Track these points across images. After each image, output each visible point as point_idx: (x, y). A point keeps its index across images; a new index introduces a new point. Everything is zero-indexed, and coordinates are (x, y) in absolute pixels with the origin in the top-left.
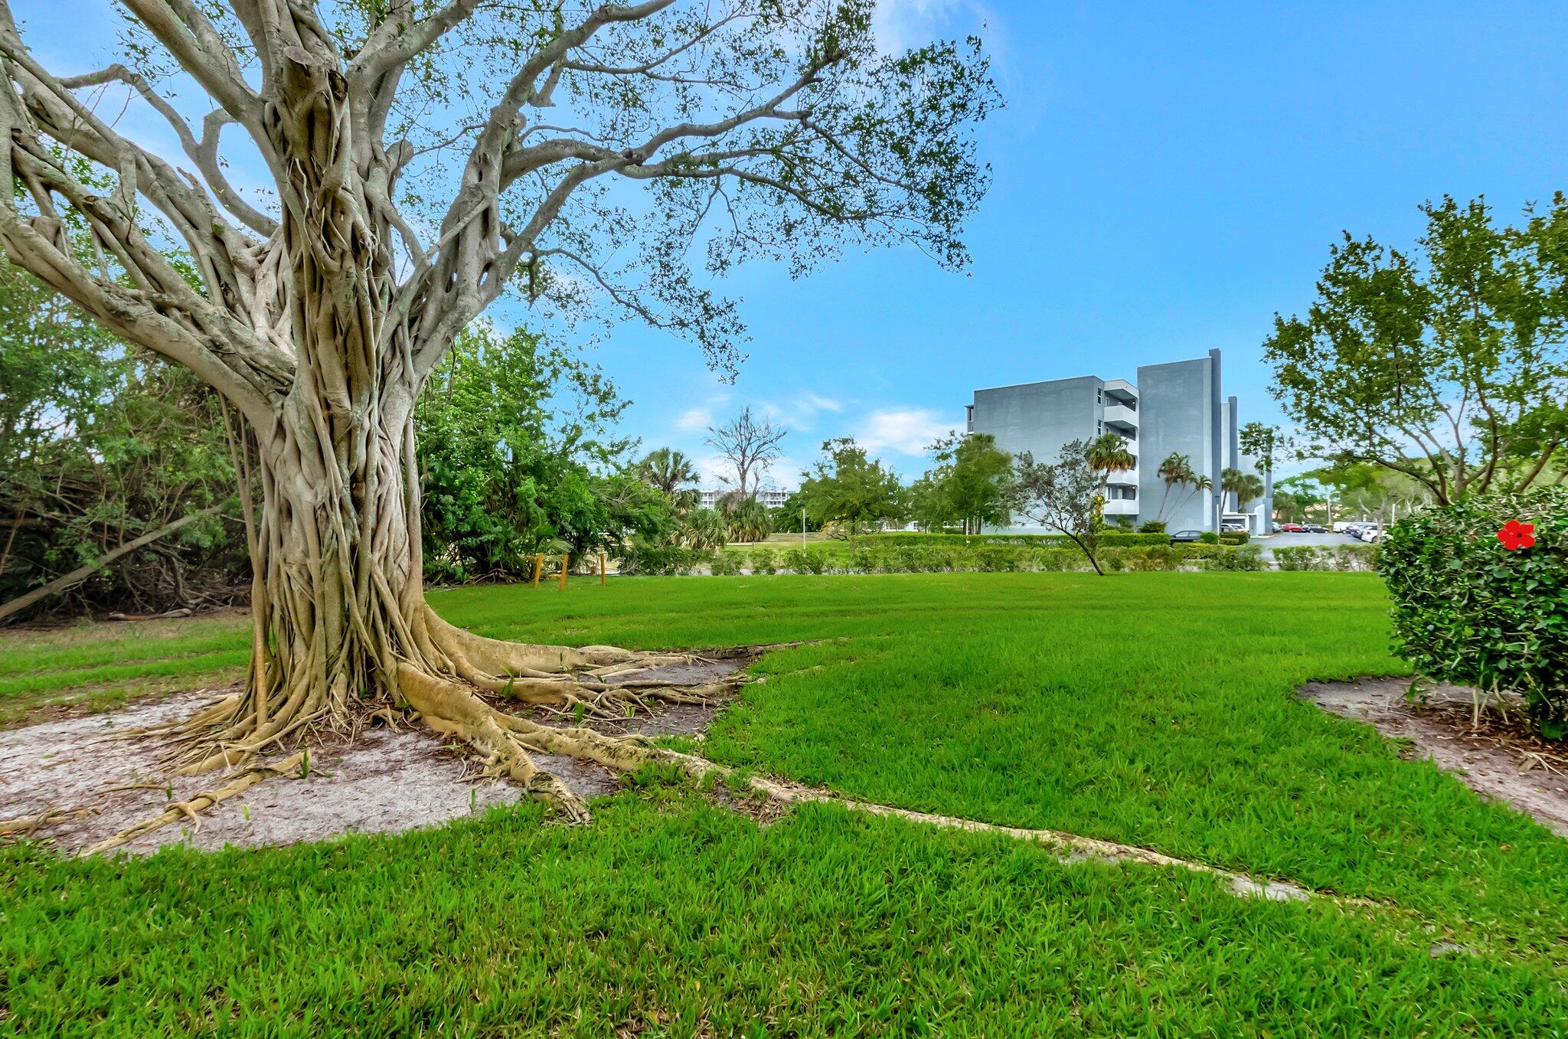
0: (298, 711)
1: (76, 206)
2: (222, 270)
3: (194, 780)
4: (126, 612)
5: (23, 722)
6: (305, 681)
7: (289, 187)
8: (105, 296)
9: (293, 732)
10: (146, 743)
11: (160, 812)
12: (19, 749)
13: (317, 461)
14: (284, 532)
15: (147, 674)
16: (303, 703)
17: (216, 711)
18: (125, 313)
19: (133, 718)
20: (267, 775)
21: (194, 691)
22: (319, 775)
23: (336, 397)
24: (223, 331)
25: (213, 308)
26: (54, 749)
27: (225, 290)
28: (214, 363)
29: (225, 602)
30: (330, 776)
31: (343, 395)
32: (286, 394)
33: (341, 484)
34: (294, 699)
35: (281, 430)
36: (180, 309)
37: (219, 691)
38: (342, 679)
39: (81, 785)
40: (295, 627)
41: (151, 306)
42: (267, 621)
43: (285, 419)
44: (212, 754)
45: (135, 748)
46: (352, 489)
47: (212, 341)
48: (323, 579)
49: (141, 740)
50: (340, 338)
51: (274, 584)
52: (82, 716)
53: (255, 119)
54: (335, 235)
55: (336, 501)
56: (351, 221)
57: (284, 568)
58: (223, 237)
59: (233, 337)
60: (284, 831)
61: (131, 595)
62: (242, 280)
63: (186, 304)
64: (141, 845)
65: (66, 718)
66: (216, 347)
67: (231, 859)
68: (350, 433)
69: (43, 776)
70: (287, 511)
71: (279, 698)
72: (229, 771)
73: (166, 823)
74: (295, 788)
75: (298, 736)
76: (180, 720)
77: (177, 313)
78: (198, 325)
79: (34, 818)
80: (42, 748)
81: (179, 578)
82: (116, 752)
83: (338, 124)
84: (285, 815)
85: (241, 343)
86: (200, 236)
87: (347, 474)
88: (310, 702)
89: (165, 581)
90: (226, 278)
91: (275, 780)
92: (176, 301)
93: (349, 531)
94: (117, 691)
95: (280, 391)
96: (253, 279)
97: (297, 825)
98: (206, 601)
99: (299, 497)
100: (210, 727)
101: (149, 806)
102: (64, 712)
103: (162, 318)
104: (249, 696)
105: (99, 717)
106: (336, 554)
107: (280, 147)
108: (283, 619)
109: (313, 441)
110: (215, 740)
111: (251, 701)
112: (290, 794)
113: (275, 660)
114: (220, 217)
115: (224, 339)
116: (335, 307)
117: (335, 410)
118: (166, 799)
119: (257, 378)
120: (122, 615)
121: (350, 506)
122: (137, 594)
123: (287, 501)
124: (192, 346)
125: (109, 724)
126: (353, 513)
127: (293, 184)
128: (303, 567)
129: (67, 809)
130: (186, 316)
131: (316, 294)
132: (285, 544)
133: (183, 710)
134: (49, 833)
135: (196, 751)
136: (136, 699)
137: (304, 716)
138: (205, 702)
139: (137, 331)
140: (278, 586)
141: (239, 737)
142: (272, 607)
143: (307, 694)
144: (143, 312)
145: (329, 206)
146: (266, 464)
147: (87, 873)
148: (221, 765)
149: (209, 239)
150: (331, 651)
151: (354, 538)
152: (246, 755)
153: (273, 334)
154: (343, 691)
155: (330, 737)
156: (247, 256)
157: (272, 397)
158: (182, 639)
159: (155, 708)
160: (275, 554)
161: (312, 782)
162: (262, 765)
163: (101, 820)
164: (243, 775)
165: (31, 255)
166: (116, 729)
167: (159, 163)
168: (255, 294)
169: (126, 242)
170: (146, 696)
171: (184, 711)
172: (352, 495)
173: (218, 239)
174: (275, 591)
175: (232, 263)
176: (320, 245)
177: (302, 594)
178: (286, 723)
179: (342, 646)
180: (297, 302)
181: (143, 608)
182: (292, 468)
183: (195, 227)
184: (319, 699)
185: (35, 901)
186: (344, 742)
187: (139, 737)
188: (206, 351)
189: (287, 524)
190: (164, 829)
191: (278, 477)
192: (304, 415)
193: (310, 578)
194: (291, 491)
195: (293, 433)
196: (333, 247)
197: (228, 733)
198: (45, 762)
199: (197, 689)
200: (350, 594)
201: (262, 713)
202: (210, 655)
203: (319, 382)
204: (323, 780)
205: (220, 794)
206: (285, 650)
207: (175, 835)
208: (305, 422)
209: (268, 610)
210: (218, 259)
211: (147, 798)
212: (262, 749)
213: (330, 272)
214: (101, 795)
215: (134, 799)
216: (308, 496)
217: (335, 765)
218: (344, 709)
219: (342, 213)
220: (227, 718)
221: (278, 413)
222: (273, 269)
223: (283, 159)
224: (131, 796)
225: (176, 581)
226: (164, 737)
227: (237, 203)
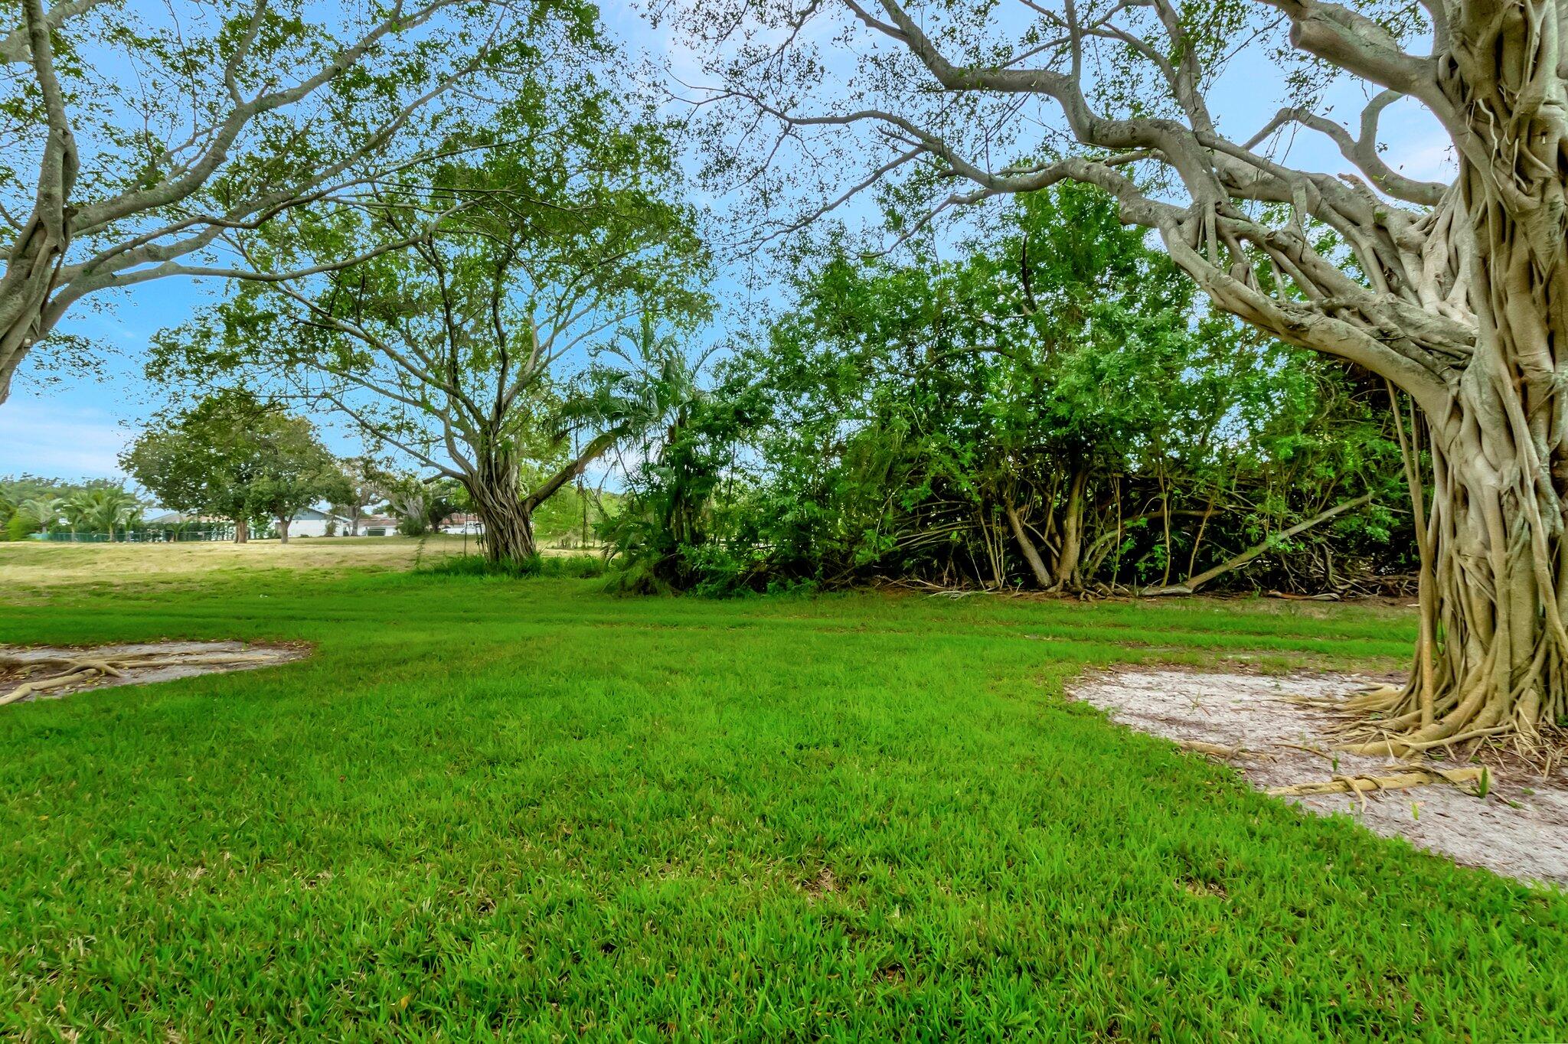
0: (1471, 721)
1: (1259, 246)
2: (1385, 258)
3: (1357, 759)
4: (1283, 591)
5: (1215, 670)
6: (1480, 689)
7: (1470, 137)
8: (1283, 314)
9: (1466, 741)
10: (1310, 712)
11: (1328, 779)
12: (1214, 690)
13: (1504, 438)
14: (1457, 520)
15: (1305, 649)
16: (1477, 713)
17: (1375, 698)
18: (1301, 325)
19: (1296, 686)
20: (1436, 779)
21: (1350, 673)
22: (1500, 800)
23: (1531, 360)
24: (1391, 318)
25: (1378, 296)
26: (1238, 697)
27: (1389, 275)
28: (1382, 352)
29: (1373, 591)
30: (1515, 806)
31: (1543, 356)
32: (1463, 368)
33: (1536, 463)
34: (1466, 706)
35: (1457, 409)
36: (1348, 308)
37: (1373, 678)
38: (1531, 697)
39: (1260, 733)
40: (1469, 626)
41: (1321, 312)
42: (1435, 616)
43: (1463, 396)
44: (1374, 740)
45: (1301, 713)
46: (1552, 468)
47: (1380, 331)
48: (1509, 576)
49: (1305, 708)
50: (1539, 288)
51: (1445, 576)
52: (1256, 674)
53: (1428, 82)
54: (1533, 165)
55: (1530, 483)
56: (1557, 138)
57: (1457, 561)
58: (1385, 224)
59: (1401, 320)
60: (1460, 848)
61: (1286, 576)
62: (1408, 260)
63: (1353, 302)
64: (1313, 803)
65: (1244, 673)
66: (1384, 336)
67: (1404, 854)
68: (1552, 400)
69: (1233, 716)
70: (1462, 498)
71: (1447, 701)
72: (1392, 761)
73: (1334, 791)
74: (1468, 804)
75: (1473, 748)
76: (1338, 698)
77: (1345, 312)
78: (1365, 319)
79: (1229, 749)
80: (1229, 694)
81: (1329, 564)
82: (1285, 713)
83: (1537, 29)
84: (1460, 830)
85: (1411, 325)
86: (1362, 232)
87: (1546, 450)
88: (1487, 713)
89: (1316, 566)
90: (1389, 263)
91: (1445, 788)
92: (1343, 301)
93: (1548, 520)
94: (1281, 660)
95: (1455, 367)
96: (1420, 256)
97: (1476, 847)
98: (1353, 587)
99: (1478, 481)
100: (1370, 712)
101: (1316, 770)
102: (1242, 668)
103: (1332, 321)
104: (1411, 691)
105: (1269, 679)
106: (1528, 547)
107: (1457, 98)
108: (1454, 616)
109: (1500, 416)
110: (1377, 727)
111: (1414, 697)
112: (1466, 809)
113: (1443, 660)
114: (1382, 204)
115: (1392, 325)
116: (1532, 253)
117: (1531, 375)
118: (1332, 769)
119: (1429, 358)
120: (1279, 594)
121: (1550, 490)
122: (1291, 576)
123: (1463, 487)
124: (1360, 340)
125: (1277, 686)
126: (1553, 498)
127: (1476, 131)
128: (1481, 561)
129: (1251, 749)
130: (1353, 313)
131: (1506, 245)
132: (1460, 534)
133: (1341, 689)
134: (1240, 764)
135: (1357, 732)
136: (1298, 670)
137: (1478, 727)
138: (1360, 686)
139: (1310, 338)
140: (1450, 579)
141: (1402, 730)
142: (1442, 601)
143: (1483, 704)
144: (1316, 321)
145: (1524, 134)
146: (1438, 448)
147: (1274, 810)
148: (1384, 753)
149: (1371, 232)
150: (1517, 661)
151: (1554, 528)
152: (1410, 751)
153: (1445, 307)
154: (1534, 712)
155: (1513, 761)
156: (1413, 233)
157: (1446, 375)
158: (1334, 621)
159: (1313, 682)
160: (1446, 543)
161: (1491, 805)
162: (1428, 766)
163: (1278, 768)
164: (1409, 771)
165: (1231, 299)
166: (1283, 692)
167: (1321, 178)
168: (1422, 270)
169: (1300, 262)
170: (1306, 669)
171: (1341, 692)
172: (1553, 477)
173: (1381, 227)
174: (1446, 584)
175: (1396, 247)
176: (1511, 186)
177: (1479, 590)
178: (1455, 730)
179: (1533, 657)
180: (1477, 261)
181: (1297, 588)
182: (1471, 450)
183: (1356, 224)
184: (1500, 713)
185: (1237, 817)
186: (1535, 773)
187: (1304, 704)
188: (1374, 341)
189: (1462, 512)
190: (1332, 796)
191: (1453, 460)
192: (1487, 389)
193: (1491, 574)
194: (1468, 475)
195: (1473, 411)
196: (1530, 182)
197: (1391, 723)
198: (1234, 706)
199: (1351, 672)
200: (1547, 596)
201: (1427, 712)
202: (1362, 641)
203: (1507, 347)
204: (1507, 808)
205: (1386, 782)
206: (1456, 650)
207: (1343, 806)
208: (1487, 395)
209: (1437, 604)
210: (1381, 248)
211: (1315, 762)
212: (1428, 750)
213: (1525, 213)
214: (1277, 747)
215: (1304, 759)
216: (1490, 481)
217: (1524, 795)
218: (1534, 732)
219: (1544, 134)
220: (1387, 708)
221: (1454, 391)
222: (1443, 236)
223: (1462, 108)
224: (1303, 755)
225: (1326, 566)
226: (1326, 710)
227: (1397, 183)
